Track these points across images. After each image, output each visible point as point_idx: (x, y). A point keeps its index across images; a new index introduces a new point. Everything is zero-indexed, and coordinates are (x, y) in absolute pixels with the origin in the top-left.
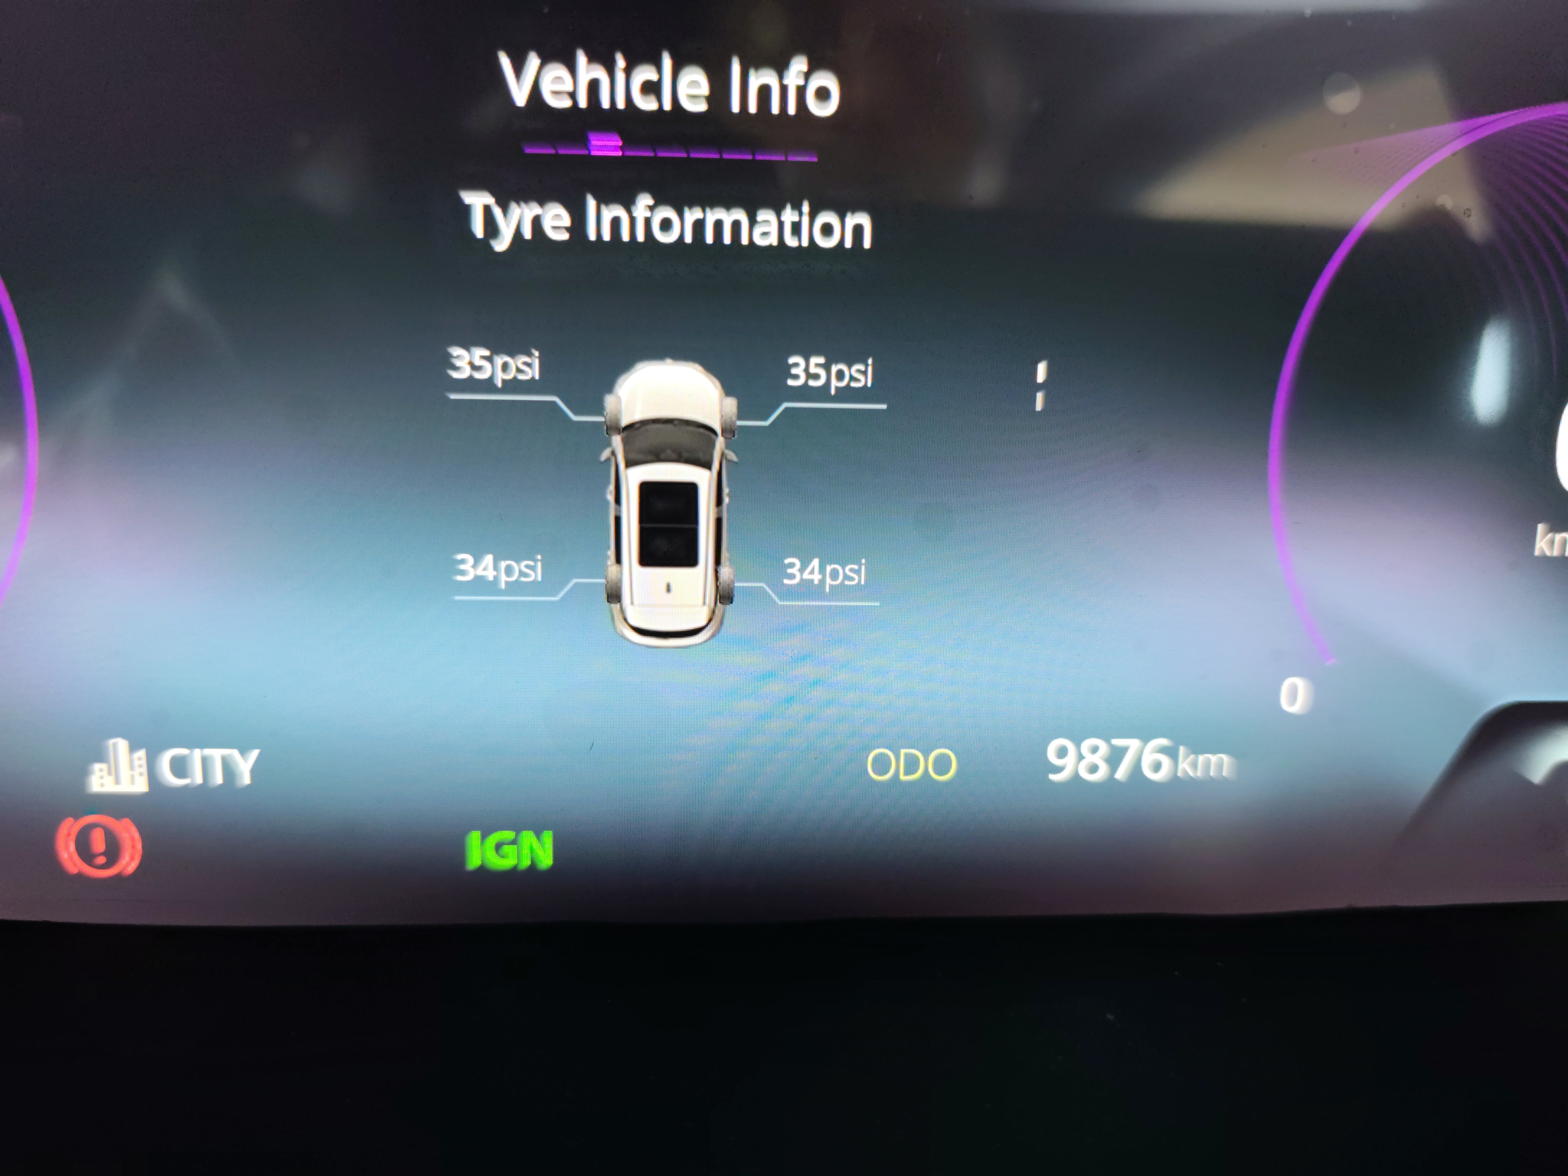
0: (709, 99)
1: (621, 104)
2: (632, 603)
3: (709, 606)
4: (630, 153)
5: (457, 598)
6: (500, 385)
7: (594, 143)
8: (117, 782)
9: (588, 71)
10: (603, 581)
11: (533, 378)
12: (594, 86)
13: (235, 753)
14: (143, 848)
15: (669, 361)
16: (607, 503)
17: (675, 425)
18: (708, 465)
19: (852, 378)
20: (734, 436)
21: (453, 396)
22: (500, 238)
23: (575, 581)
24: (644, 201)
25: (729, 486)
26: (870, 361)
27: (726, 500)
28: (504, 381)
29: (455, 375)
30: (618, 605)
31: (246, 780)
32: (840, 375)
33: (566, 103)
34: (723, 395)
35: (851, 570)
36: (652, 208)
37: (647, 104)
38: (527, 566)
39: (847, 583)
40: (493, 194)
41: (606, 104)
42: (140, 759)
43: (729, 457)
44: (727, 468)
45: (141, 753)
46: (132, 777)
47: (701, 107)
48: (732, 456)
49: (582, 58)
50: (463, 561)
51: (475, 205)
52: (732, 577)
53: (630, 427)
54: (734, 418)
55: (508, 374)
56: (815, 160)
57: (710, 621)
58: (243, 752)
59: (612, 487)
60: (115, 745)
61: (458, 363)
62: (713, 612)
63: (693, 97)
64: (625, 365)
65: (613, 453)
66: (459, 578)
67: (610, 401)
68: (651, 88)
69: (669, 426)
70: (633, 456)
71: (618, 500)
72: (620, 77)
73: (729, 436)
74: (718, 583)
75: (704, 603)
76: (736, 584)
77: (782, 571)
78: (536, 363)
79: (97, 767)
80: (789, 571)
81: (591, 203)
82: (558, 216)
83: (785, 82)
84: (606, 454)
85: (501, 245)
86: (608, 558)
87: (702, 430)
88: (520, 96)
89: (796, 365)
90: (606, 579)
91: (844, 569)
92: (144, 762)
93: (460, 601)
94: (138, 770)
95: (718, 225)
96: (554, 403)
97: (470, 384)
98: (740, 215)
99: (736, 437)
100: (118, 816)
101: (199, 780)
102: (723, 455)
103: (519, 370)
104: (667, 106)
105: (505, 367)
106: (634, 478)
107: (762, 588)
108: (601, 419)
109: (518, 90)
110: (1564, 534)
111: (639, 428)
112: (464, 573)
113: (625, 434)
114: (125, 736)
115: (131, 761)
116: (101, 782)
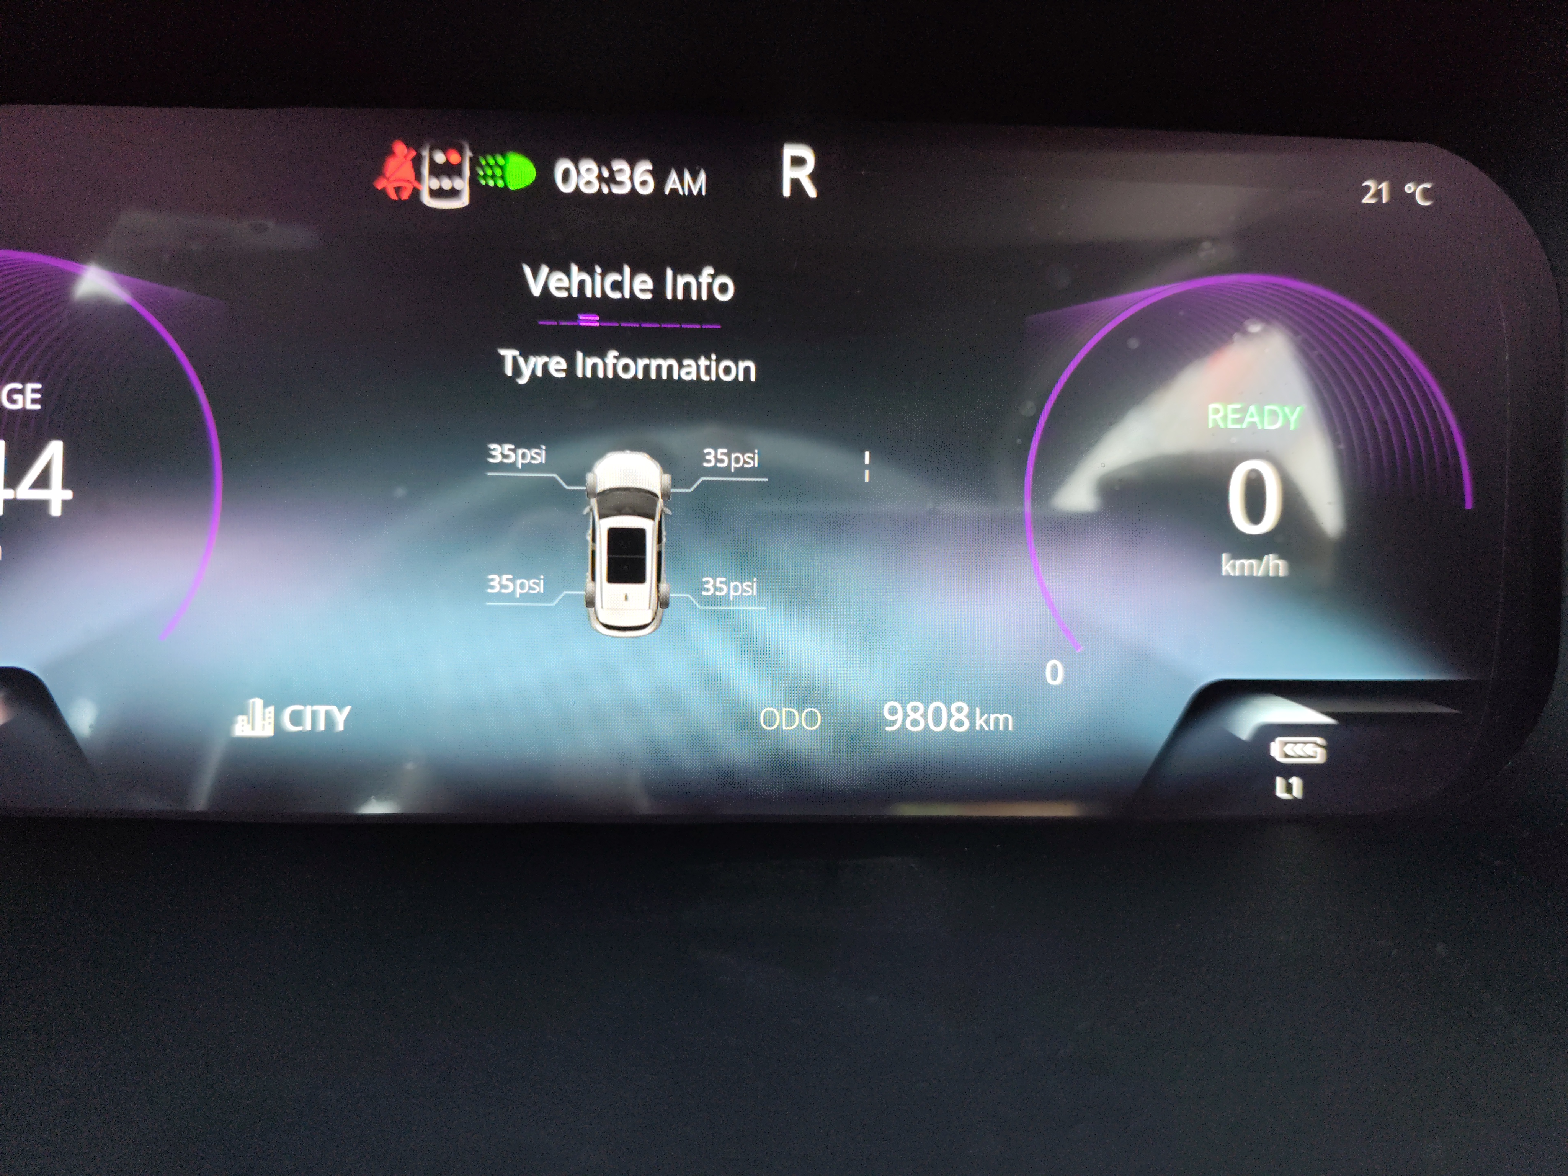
0: (653, 292)
1: (598, 295)
2: (602, 607)
3: (653, 610)
4: (603, 324)
5: (488, 604)
6: (520, 466)
7: (581, 317)
8: (253, 729)
9: (578, 276)
10: (583, 593)
11: (541, 463)
12: (582, 284)
13: (334, 709)
15: (628, 452)
16: (587, 541)
17: (631, 492)
18: (652, 517)
19: (745, 462)
20: (669, 499)
21: (490, 474)
22: (523, 377)
23: (564, 593)
24: (612, 354)
25: (666, 530)
26: (756, 451)
27: (664, 540)
28: (523, 465)
29: (491, 460)
30: (593, 609)
31: (340, 727)
32: (737, 460)
33: (564, 294)
34: (662, 472)
35: (748, 586)
36: (616, 357)
37: (616, 295)
38: (535, 583)
39: (744, 594)
40: (519, 350)
41: (589, 294)
42: (270, 713)
43: (666, 512)
44: (665, 518)
45: (271, 709)
46: (264, 725)
47: (649, 296)
48: (668, 511)
49: (574, 268)
50: (492, 580)
51: (508, 357)
52: (668, 590)
53: (603, 493)
54: (669, 487)
55: (526, 460)
56: (719, 327)
57: (654, 619)
58: (340, 709)
59: (590, 532)
60: (254, 703)
61: (493, 453)
62: (656, 614)
63: (642, 291)
64: (599, 454)
65: (591, 510)
66: (490, 591)
67: (590, 477)
69: (628, 493)
70: (604, 512)
71: (594, 540)
72: (598, 278)
73: (666, 498)
74: (659, 594)
75: (650, 608)
76: (671, 595)
77: (702, 586)
78: (543, 453)
79: (241, 719)
80: (706, 586)
81: (580, 355)
82: (558, 363)
83: (700, 281)
84: (586, 510)
85: (523, 381)
86: (587, 577)
87: (649, 495)
88: (536, 290)
89: (709, 454)
90: (585, 591)
91: (742, 584)
92: (272, 715)
93: (489, 606)
94: (267, 720)
95: (659, 368)
96: (554, 478)
97: (501, 466)
98: (673, 362)
101: (308, 727)
102: (662, 510)
103: (532, 458)
104: (627, 296)
105: (524, 456)
106: (605, 525)
107: (687, 598)
108: (584, 488)
109: (535, 287)
110: (1242, 561)
111: (608, 494)
112: (493, 587)
113: (599, 497)
114: (260, 697)
115: (264, 714)
116: (242, 729)
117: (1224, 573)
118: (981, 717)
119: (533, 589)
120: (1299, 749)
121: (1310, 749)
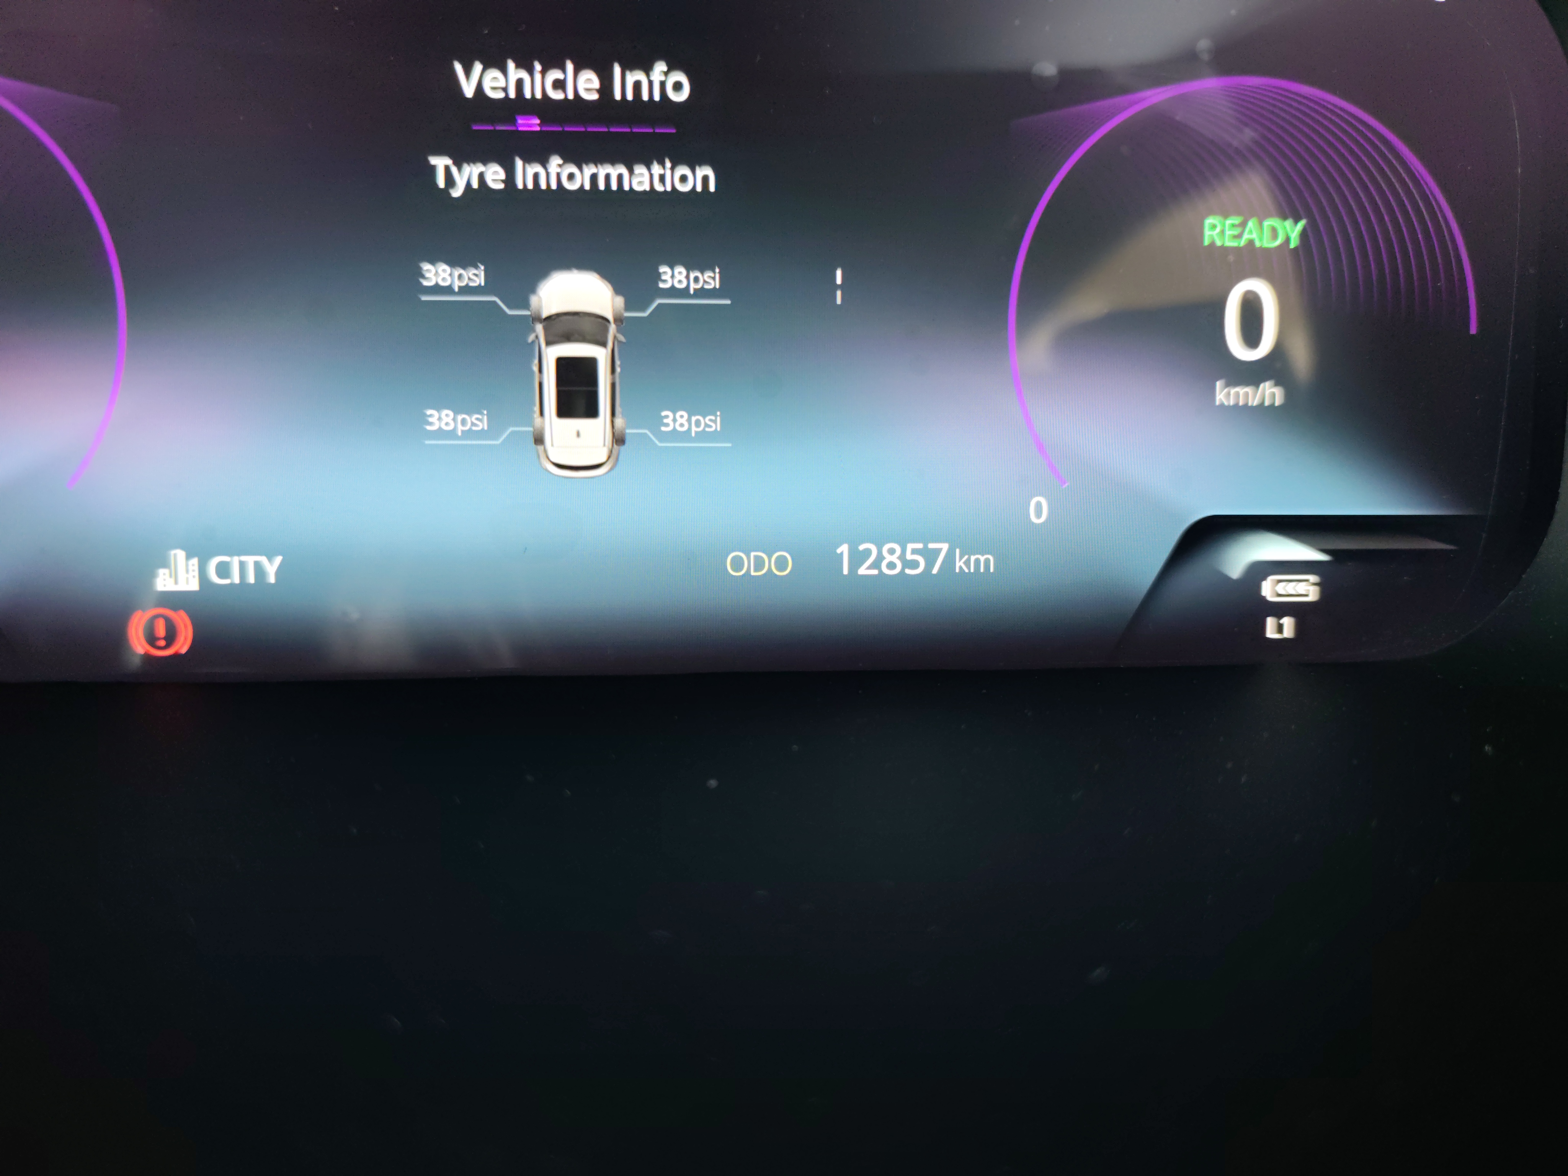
0: (599, 91)
1: (539, 95)
2: (552, 445)
3: (608, 447)
4: (544, 129)
5: (427, 442)
6: (456, 289)
7: (520, 121)
8: (176, 582)
9: (515, 73)
10: (531, 429)
11: (480, 284)
12: (520, 83)
13: (263, 559)
14: (194, 632)
15: (574, 271)
16: (533, 372)
17: (581, 317)
18: (604, 344)
19: (705, 282)
20: (622, 324)
21: (424, 298)
22: (456, 188)
23: (511, 429)
24: (555, 161)
25: (620, 359)
26: (717, 270)
27: (618, 370)
28: (460, 287)
29: (426, 283)
30: (542, 447)
31: (272, 579)
32: (696, 280)
33: (500, 95)
34: (615, 295)
35: (711, 420)
36: (560, 166)
37: (557, 95)
38: (477, 419)
39: (707, 429)
40: (451, 157)
41: (528, 95)
42: (193, 565)
43: (619, 339)
44: (618, 345)
45: (195, 561)
46: (187, 579)
47: (595, 96)
48: (622, 338)
49: (511, 65)
50: (431, 416)
51: (438, 165)
52: (623, 426)
53: (549, 318)
54: (623, 311)
55: (463, 282)
56: (674, 131)
57: (609, 457)
58: (270, 559)
59: (536, 361)
60: (175, 555)
61: (427, 275)
62: (611, 452)
63: (588, 90)
64: (543, 273)
65: (537, 337)
66: (428, 428)
67: (534, 300)
68: (559, 85)
69: (576, 317)
70: (551, 338)
71: (540, 370)
72: (538, 77)
73: (620, 324)
74: (614, 430)
75: (604, 445)
76: (628, 431)
77: (660, 421)
78: (482, 274)
79: (162, 571)
80: (665, 421)
81: (519, 163)
82: (496, 173)
83: (652, 78)
84: (531, 338)
85: (457, 192)
86: (534, 412)
87: (600, 320)
88: (469, 91)
89: (665, 273)
90: (533, 428)
91: (704, 418)
92: (196, 568)
93: (430, 445)
94: (191, 573)
95: (608, 177)
96: (495, 302)
97: (437, 289)
98: (622, 170)
99: (624, 324)
100: (175, 609)
101: (237, 580)
102: (615, 337)
103: (469, 279)
104: (571, 96)
105: (460, 276)
106: (553, 353)
107: (646, 434)
108: (528, 313)
109: (468, 87)
110: (1237, 389)
111: (555, 319)
112: (431, 424)
113: (545, 323)
114: (182, 548)
115: (187, 565)
116: (164, 582)
117: (1217, 403)
118: (960, 559)
119: (476, 425)
120: (1291, 588)
121: (1302, 588)
